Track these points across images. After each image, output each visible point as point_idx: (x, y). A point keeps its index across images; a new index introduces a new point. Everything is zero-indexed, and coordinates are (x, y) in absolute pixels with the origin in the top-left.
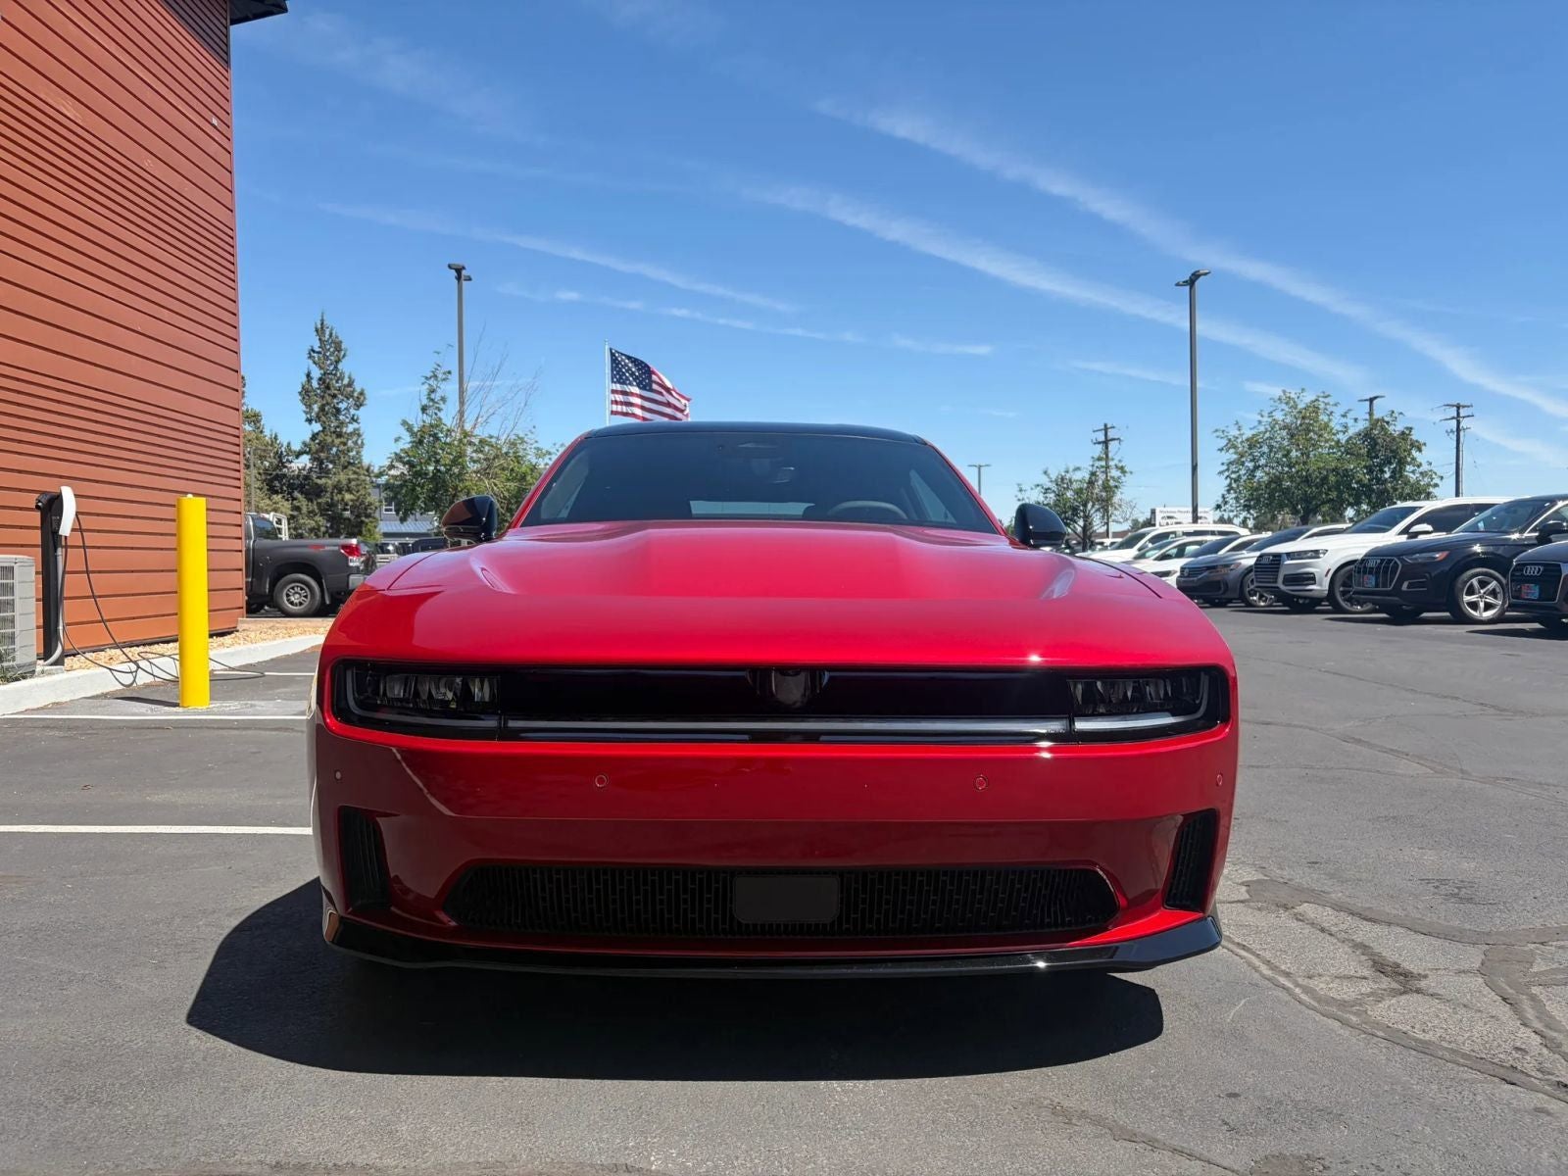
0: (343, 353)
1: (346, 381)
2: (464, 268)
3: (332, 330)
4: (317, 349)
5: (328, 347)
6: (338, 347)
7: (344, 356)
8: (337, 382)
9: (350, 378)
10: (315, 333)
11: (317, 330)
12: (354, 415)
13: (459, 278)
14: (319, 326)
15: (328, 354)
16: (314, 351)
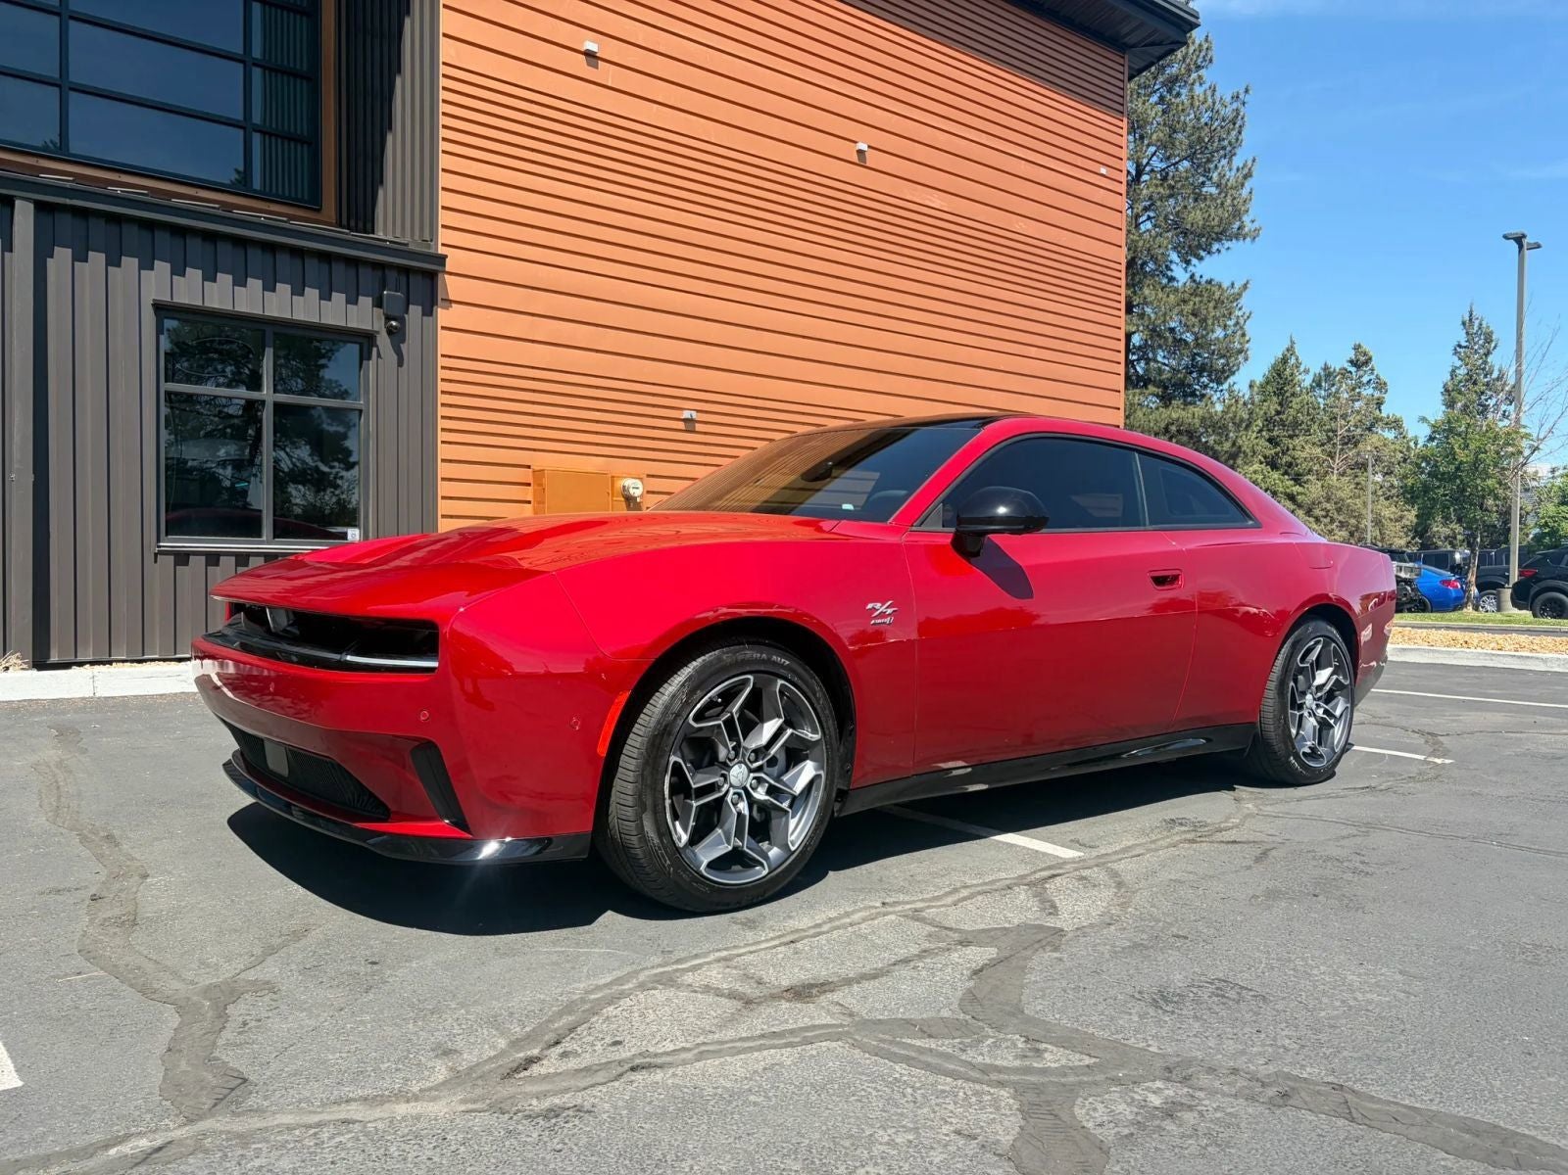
0: (1493, 345)
1: (1495, 375)
2: (1524, 236)
3: (1482, 320)
4: (1464, 344)
5: (1476, 339)
6: (1488, 339)
7: (1495, 348)
8: (1485, 376)
9: (1500, 371)
10: (1462, 327)
11: (1464, 323)
12: (1505, 411)
13: (1521, 247)
14: (1467, 318)
15: (1476, 347)
16: (1460, 346)
